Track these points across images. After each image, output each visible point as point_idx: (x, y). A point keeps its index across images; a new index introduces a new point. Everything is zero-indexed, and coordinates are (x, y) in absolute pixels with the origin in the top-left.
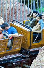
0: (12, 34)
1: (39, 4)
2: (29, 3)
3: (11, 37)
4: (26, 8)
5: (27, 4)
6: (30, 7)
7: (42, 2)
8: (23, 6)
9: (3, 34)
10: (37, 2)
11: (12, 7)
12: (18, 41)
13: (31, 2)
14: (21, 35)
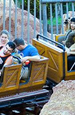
0: (30, 56)
1: (54, 11)
2: (37, 10)
3: (28, 61)
4: (32, 17)
5: (33, 11)
6: (38, 16)
7: (58, 8)
8: (25, 14)
9: (14, 57)
10: (49, 8)
11: (7, 16)
12: (40, 68)
13: (39, 7)
14: (45, 58)
